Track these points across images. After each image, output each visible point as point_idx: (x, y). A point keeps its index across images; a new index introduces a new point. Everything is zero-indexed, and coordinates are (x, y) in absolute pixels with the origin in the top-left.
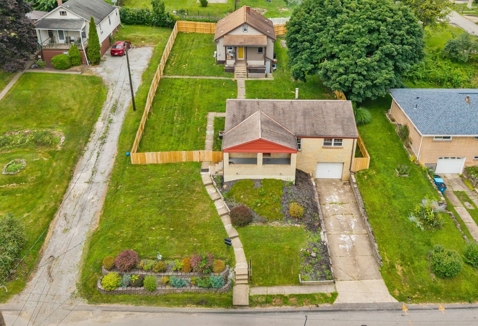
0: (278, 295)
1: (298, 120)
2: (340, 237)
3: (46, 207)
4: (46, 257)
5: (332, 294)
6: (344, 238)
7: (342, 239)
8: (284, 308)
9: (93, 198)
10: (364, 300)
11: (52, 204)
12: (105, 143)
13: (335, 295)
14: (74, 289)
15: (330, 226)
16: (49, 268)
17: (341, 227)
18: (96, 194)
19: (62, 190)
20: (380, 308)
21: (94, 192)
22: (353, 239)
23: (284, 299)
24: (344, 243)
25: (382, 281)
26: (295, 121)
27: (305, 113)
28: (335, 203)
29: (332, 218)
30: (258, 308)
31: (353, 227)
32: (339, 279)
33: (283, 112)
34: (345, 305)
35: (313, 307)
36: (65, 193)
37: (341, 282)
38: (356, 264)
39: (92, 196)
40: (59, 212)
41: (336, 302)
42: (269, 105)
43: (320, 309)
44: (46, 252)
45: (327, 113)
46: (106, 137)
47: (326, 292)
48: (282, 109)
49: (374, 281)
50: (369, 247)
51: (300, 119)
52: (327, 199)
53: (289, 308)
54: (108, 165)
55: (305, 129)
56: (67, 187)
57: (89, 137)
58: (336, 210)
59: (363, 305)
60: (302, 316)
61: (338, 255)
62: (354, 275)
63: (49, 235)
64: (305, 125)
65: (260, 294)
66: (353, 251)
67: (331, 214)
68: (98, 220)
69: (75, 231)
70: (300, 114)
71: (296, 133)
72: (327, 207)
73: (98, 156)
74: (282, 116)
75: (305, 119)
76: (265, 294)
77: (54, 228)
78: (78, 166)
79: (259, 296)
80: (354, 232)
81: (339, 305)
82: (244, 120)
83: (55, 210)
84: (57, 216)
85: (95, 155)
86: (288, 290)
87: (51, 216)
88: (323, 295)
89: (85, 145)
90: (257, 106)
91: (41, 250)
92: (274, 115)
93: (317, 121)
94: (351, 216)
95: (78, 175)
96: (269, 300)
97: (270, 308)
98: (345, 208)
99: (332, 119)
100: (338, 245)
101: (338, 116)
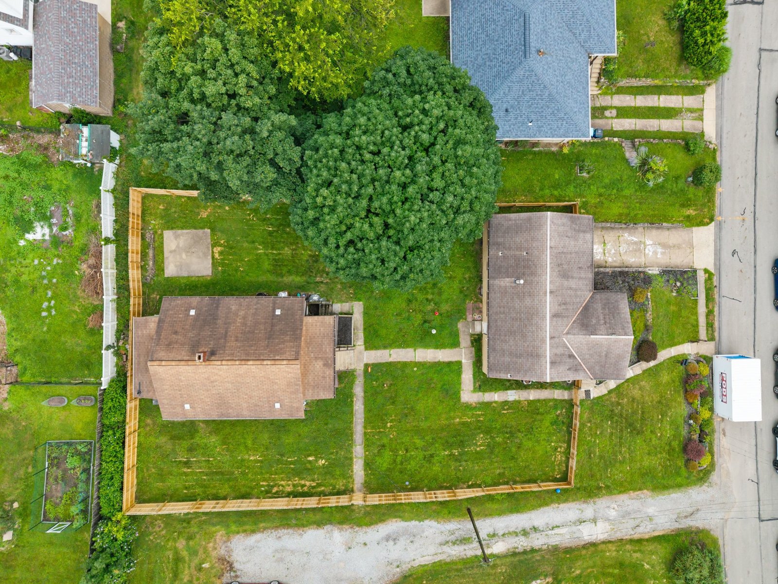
0: (707, 318)
1: (574, 286)
2: (648, 254)
3: (635, 552)
4: (677, 526)
5: (705, 273)
6: (649, 250)
7: (651, 253)
8: (716, 313)
9: (614, 509)
10: (712, 248)
11: (628, 547)
12: (534, 527)
13: (706, 271)
14: (704, 487)
15: (634, 262)
16: (686, 517)
17: (636, 251)
18: (609, 507)
19: (610, 545)
20: (718, 238)
21: (607, 510)
22: (651, 242)
23: (710, 313)
24: (655, 253)
25: (695, 229)
26: (576, 290)
27: (565, 275)
28: (604, 250)
29: (625, 258)
30: (716, 334)
31: (635, 239)
32: (691, 264)
33: (564, 304)
34: (715, 264)
35: (716, 290)
36: (610, 542)
37: (695, 264)
38: (678, 247)
39: (612, 510)
40: (632, 537)
41: (713, 271)
42: (554, 323)
43: (718, 285)
44: (672, 528)
45: (564, 247)
46: (524, 530)
47: (704, 278)
48: (560, 305)
49: (694, 235)
50: (660, 231)
51: (573, 283)
52: (598, 258)
53: (716, 309)
54: (569, 509)
55: (585, 278)
56: (603, 542)
57: (525, 552)
58: (613, 251)
59: (715, 250)
60: (723, 300)
61: (668, 260)
62: (689, 251)
63: (656, 534)
64: (580, 278)
65: (705, 332)
66: (664, 246)
67: (619, 258)
68: (639, 492)
69: (651, 511)
70: (566, 283)
71: (590, 291)
72: (610, 260)
73: (558, 527)
74: (568, 307)
75: (572, 278)
76: (705, 328)
77: (649, 532)
78: (573, 544)
79: (707, 333)
80: (643, 240)
81: (715, 269)
82: (574, 356)
83: (631, 541)
84: (636, 537)
85: (556, 531)
86: (702, 309)
87: (640, 541)
88: (706, 281)
89: (540, 550)
90: (557, 340)
91: (673, 533)
92: (568, 317)
93: (575, 262)
94: (621, 238)
95: (586, 538)
96: (710, 326)
97: (716, 325)
98: (610, 242)
99: (572, 243)
100: (657, 258)
101: (569, 235)
